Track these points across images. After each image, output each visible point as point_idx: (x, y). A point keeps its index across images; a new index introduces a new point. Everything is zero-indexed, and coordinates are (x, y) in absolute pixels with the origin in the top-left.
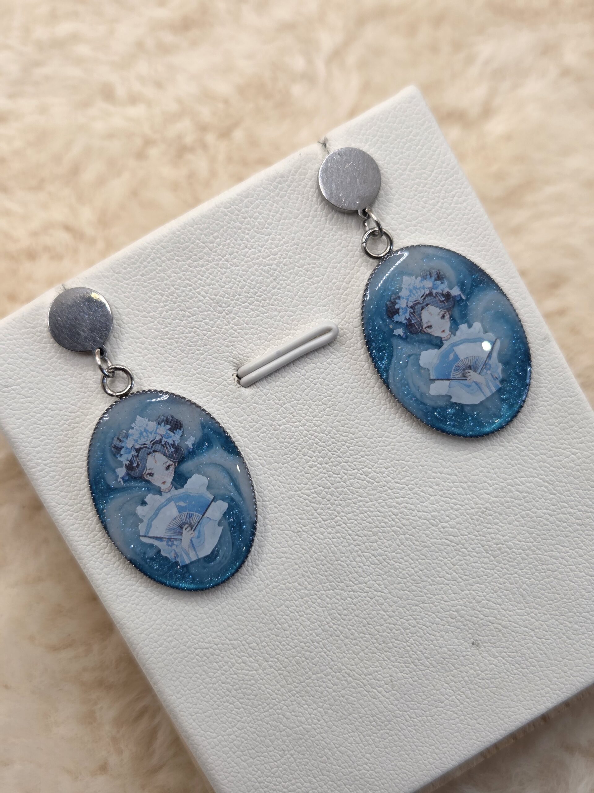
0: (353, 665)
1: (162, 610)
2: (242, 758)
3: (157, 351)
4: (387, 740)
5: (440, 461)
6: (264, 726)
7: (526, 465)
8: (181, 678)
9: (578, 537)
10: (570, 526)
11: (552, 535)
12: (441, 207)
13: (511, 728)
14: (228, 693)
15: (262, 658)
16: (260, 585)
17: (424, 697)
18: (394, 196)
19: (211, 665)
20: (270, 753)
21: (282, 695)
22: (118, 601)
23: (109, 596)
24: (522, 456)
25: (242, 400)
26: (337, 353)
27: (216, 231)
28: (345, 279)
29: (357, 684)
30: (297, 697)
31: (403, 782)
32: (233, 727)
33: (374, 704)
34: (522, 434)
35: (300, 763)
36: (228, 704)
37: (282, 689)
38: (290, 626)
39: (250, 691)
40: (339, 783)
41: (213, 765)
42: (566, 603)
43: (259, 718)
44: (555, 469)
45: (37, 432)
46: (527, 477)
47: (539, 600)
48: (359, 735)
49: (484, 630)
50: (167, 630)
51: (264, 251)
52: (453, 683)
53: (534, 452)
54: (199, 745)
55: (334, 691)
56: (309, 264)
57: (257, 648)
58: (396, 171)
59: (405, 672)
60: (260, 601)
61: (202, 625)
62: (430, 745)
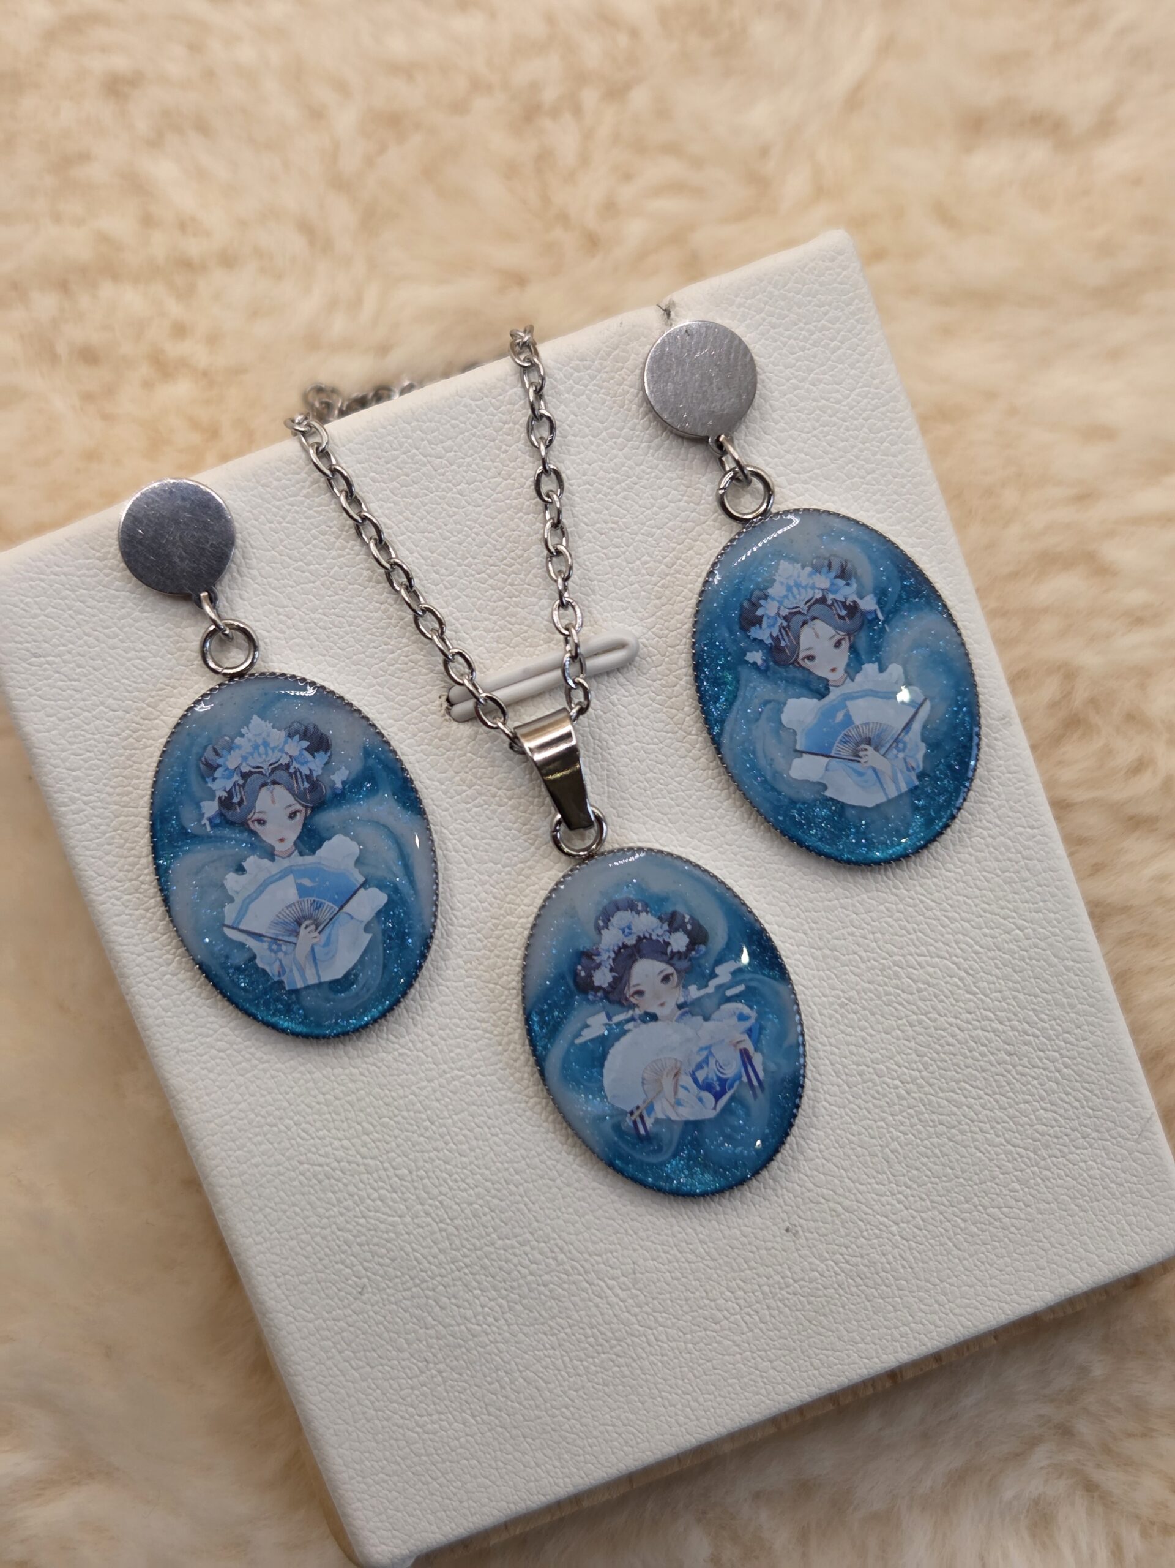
0: (570, 1234)
2: (353, 1363)
4: (610, 1373)
7: (932, 934)
8: (268, 1210)
9: (1003, 1075)
10: (992, 1054)
11: (958, 1065)
13: (829, 1386)
14: (345, 1247)
15: (413, 1197)
16: (430, 1070)
18: (776, 424)
19: (322, 1196)
20: (403, 1363)
21: (440, 1265)
22: (178, 1059)
23: (164, 1049)
26: (631, 687)
27: (451, 438)
29: (573, 1268)
31: (625, 1448)
34: (935, 880)
35: (452, 1387)
36: (342, 1267)
37: (441, 1257)
38: (472, 1150)
39: (384, 1251)
40: (514, 1432)
41: (299, 1367)
42: (962, 1185)
43: (393, 1299)
44: (981, 950)
45: (80, 743)
47: (915, 1172)
48: (562, 1356)
49: (810, 1209)
50: (254, 1123)
52: (740, 1293)
53: (950, 914)
54: (280, 1330)
55: (531, 1274)
57: (409, 1178)
58: (788, 380)
60: (427, 1097)
61: (319, 1125)
62: (684, 1393)
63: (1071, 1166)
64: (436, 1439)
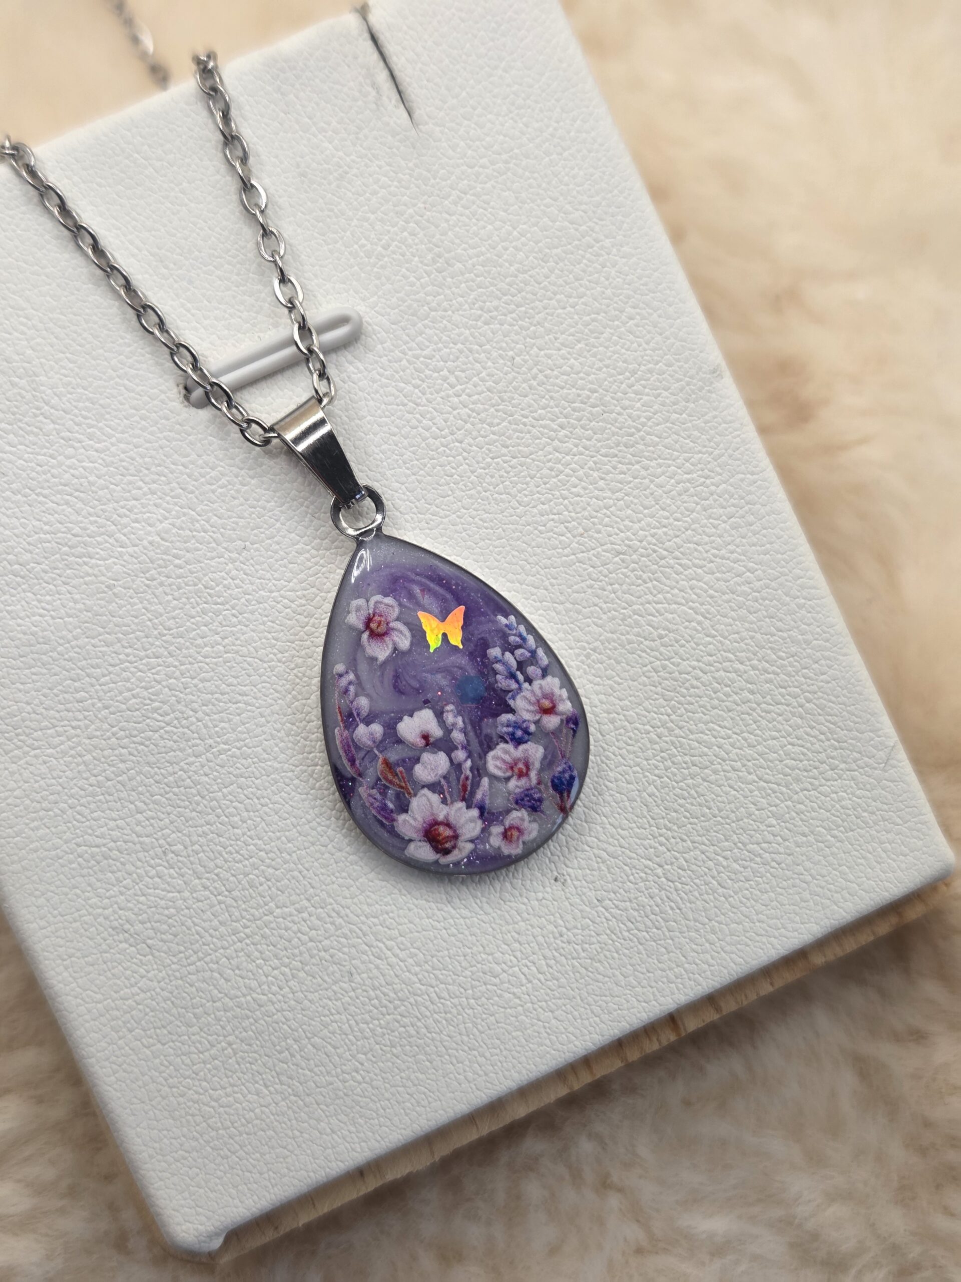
5: (521, 562)
6: (186, 990)
12: (553, 136)
17: (463, 964)
24: (662, 566)
25: (190, 429)
28: (380, 240)
30: (247, 945)
56: (322, 210)
59: (436, 918)
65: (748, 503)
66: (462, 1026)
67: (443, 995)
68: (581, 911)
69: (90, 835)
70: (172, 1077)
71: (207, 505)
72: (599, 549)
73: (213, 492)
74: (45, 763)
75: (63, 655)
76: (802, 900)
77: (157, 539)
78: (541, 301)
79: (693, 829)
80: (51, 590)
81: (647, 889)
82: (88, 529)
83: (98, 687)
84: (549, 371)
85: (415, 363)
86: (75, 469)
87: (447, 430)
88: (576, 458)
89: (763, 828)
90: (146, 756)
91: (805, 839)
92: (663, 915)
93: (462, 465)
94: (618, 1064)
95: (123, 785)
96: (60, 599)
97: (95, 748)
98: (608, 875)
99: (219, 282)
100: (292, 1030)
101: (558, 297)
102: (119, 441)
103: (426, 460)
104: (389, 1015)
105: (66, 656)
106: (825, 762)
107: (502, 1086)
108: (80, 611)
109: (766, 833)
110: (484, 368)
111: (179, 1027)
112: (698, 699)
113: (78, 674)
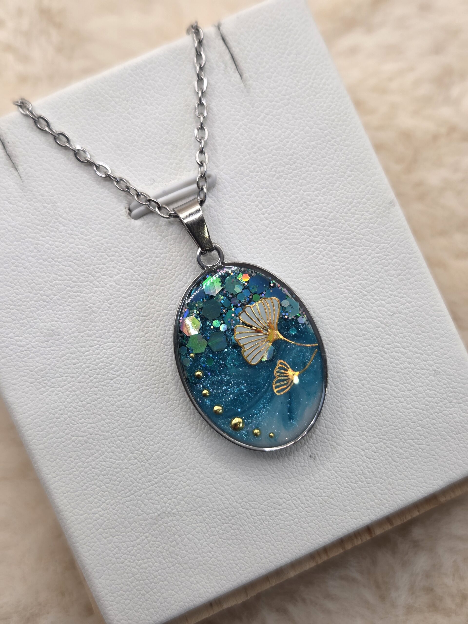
0: (205, 464)
1: (47, 400)
2: (103, 534)
3: (64, 182)
4: (230, 533)
6: (125, 510)
7: (367, 307)
8: (57, 460)
9: (407, 374)
10: (401, 364)
11: (385, 370)
12: (311, 87)
14: (96, 477)
15: (128, 450)
16: (132, 387)
17: (264, 498)
19: (84, 452)
20: (128, 534)
21: (143, 483)
22: (11, 388)
23: (4, 383)
24: (364, 300)
25: (131, 230)
26: (214, 198)
27: (123, 89)
28: (225, 137)
29: (208, 481)
30: (156, 487)
31: (240, 571)
32: (98, 507)
33: (221, 500)
34: (366, 281)
35: (153, 545)
36: (96, 487)
37: (143, 479)
38: (156, 425)
39: (115, 478)
40: (185, 566)
41: (78, 539)
42: (393, 429)
43: (121, 501)
44: (391, 314)
46: (368, 318)
47: (370, 424)
49: (321, 446)
50: (49, 417)
51: (161, 108)
52: (290, 489)
53: (376, 297)
55: (188, 485)
57: (125, 441)
60: (131, 400)
61: (80, 416)
62: (266, 541)
63: (445, 417)
64: (147, 571)
65: (407, 269)
66: (262, 530)
67: (253, 514)
68: (323, 472)
69: (78, 431)
70: (117, 554)
71: (139, 267)
72: (333, 291)
73: (142, 261)
74: (57, 394)
75: (66, 341)
76: (434, 468)
77: (114, 284)
78: (305, 168)
79: (379, 432)
80: (61, 309)
81: (356, 462)
82: (80, 279)
83: (83, 357)
84: (308, 203)
85: (242, 198)
86: (75, 249)
87: (257, 231)
88: (322, 245)
89: (415, 431)
90: (107, 391)
91: (435, 437)
92: (364, 475)
93: (265, 248)
94: (341, 551)
95: (95, 406)
96: (65, 313)
97: (82, 387)
98: (337, 455)
99: (146, 158)
100: (178, 531)
101: (313, 166)
102: (96, 235)
103: (247, 246)
104: (226, 524)
105: (68, 342)
106: (446, 399)
107: (283, 561)
108: (76, 319)
109: (416, 434)
110: (276, 201)
111: (121, 528)
112: (382, 366)
113: (74, 350)
